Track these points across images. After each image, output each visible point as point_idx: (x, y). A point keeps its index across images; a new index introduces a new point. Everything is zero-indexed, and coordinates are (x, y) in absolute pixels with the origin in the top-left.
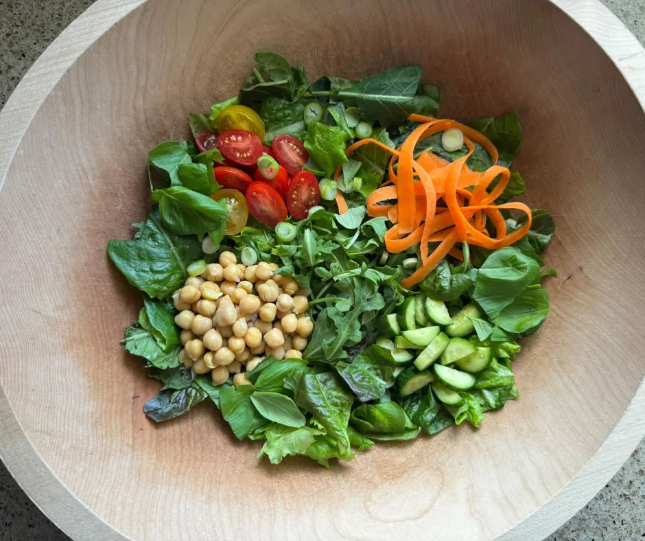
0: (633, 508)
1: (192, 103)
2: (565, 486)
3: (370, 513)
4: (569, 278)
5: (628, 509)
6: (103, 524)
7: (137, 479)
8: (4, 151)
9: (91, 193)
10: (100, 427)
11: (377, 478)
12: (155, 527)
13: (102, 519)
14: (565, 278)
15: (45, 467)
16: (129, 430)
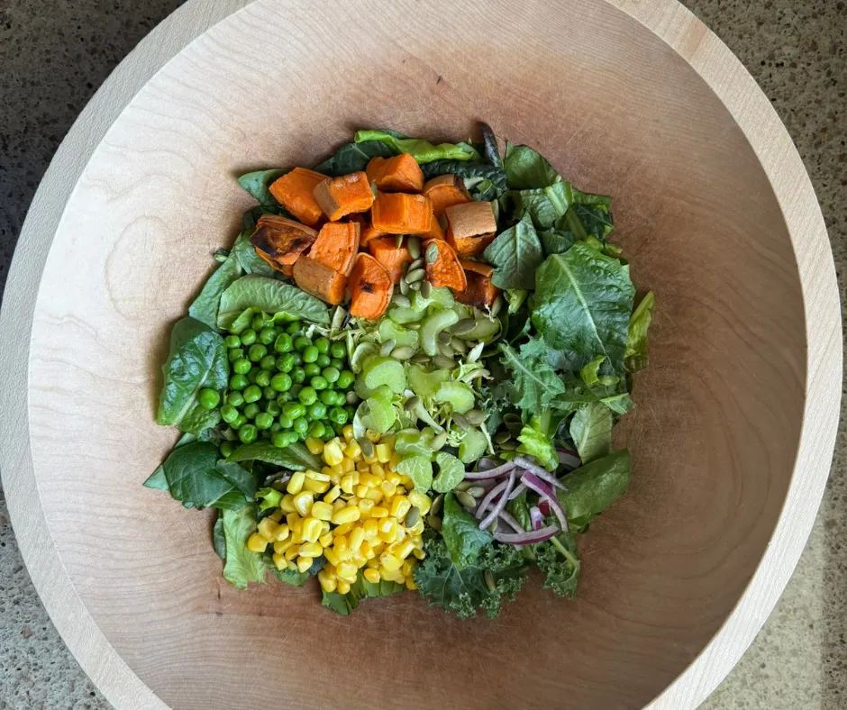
1: (684, 361)
3: (147, 218)
4: (219, 596)
7: (358, 23)
9: (671, 194)
10: (437, 25)
11: (175, 251)
12: (300, 8)
14: (222, 593)
16: (413, 50)
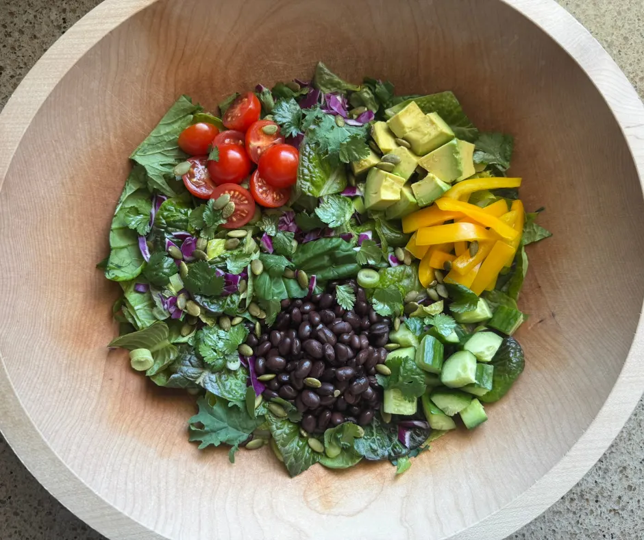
0: (622, 522)
2: (493, 514)
4: (540, 322)
5: (618, 523)
6: (57, 458)
7: (97, 425)
8: (36, 95)
9: (110, 149)
10: (73, 369)
12: (105, 472)
13: (56, 454)
14: (538, 320)
15: (14, 395)
16: (99, 377)
